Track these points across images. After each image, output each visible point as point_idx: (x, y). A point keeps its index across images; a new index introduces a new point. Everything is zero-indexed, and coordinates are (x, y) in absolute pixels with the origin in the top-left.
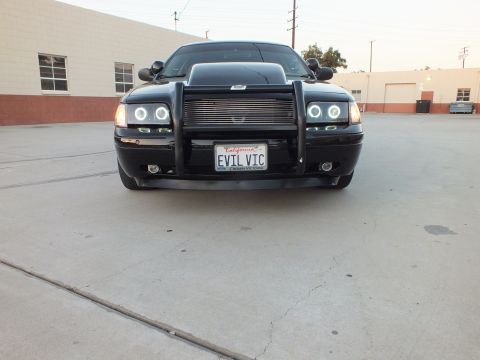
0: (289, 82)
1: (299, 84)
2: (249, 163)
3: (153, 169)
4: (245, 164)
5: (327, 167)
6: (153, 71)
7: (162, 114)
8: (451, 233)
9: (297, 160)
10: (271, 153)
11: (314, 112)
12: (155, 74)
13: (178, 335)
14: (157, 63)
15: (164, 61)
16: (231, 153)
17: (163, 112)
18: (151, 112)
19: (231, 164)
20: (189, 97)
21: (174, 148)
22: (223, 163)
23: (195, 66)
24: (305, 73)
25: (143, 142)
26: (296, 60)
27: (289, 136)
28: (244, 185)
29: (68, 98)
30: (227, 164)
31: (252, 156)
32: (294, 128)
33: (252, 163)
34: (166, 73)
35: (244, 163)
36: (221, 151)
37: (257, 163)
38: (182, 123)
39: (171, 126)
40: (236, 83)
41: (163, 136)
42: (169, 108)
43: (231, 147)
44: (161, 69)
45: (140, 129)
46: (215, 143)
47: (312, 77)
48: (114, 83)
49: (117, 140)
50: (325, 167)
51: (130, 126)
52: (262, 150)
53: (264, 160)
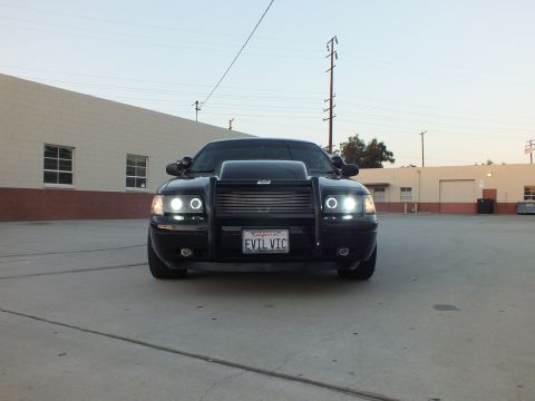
0: (309, 178)
1: (316, 180)
2: (273, 247)
3: (185, 252)
5: (344, 252)
6: (181, 166)
7: (197, 204)
8: (456, 309)
9: (315, 244)
10: (292, 238)
11: (330, 203)
12: (183, 169)
13: (215, 361)
14: (186, 159)
15: (192, 156)
16: (257, 237)
17: (197, 202)
18: (186, 202)
19: (257, 246)
20: (220, 189)
21: (207, 233)
22: (250, 246)
23: (224, 163)
24: (330, 169)
25: (179, 228)
26: (322, 157)
27: (308, 224)
28: (267, 267)
29: (71, 192)
30: (254, 247)
31: (275, 240)
32: (311, 216)
33: (276, 246)
34: (194, 168)
35: (268, 246)
36: (247, 235)
37: (280, 246)
38: (214, 211)
39: (204, 214)
40: (262, 178)
41: (196, 222)
42: (203, 200)
43: (257, 233)
44: (190, 164)
45: (175, 217)
46: (243, 229)
47: (338, 174)
48: (124, 176)
49: (154, 226)
50: (342, 252)
51: (166, 214)
52: (284, 235)
53: (286, 244)
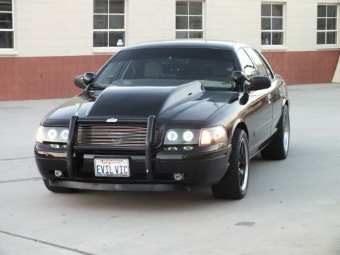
2: (117, 172)
4: (115, 173)
7: (66, 135)
9: (145, 171)
10: (132, 166)
11: (172, 136)
13: (40, 242)
14: (89, 75)
16: (105, 165)
17: (66, 133)
18: (59, 133)
19: (105, 171)
21: (67, 159)
22: (100, 171)
28: (117, 187)
30: (103, 171)
31: (118, 167)
33: (119, 172)
36: (98, 162)
37: (123, 172)
40: (110, 117)
42: (70, 131)
43: (105, 160)
45: (52, 145)
46: (95, 157)
49: (36, 152)
50: (177, 177)
51: (45, 142)
52: (125, 162)
53: (127, 170)
